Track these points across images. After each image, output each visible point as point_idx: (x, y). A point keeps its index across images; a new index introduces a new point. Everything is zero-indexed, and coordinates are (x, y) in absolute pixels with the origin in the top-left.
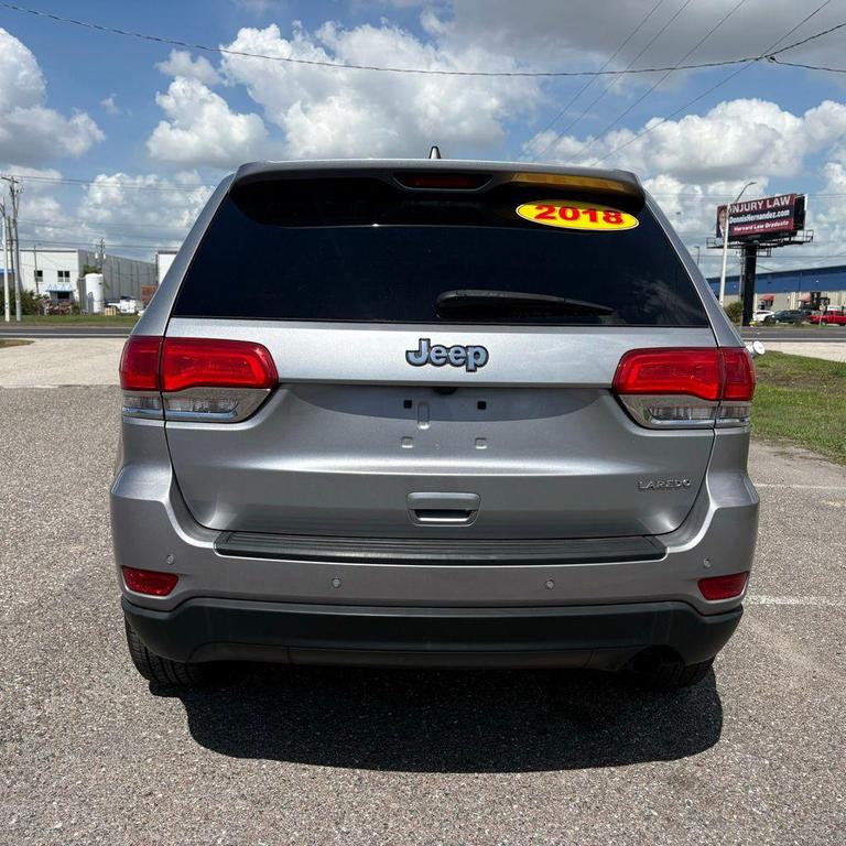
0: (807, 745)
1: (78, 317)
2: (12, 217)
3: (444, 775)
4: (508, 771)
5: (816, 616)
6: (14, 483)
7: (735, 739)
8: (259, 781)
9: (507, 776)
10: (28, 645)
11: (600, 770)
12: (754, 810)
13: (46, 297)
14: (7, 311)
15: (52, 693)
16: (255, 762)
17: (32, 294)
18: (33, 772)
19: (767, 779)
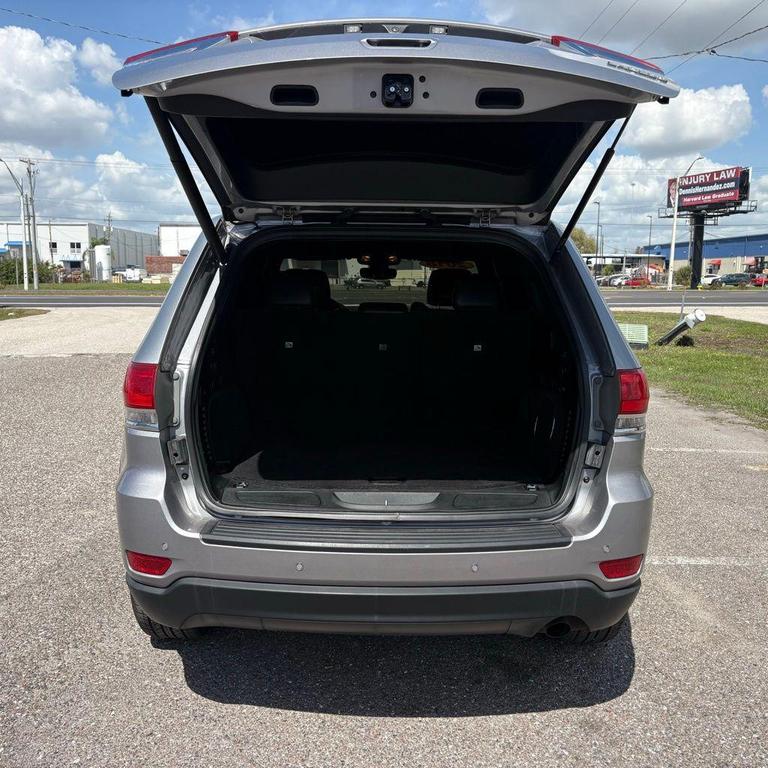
0: (701, 693)
1: (88, 285)
2: (29, 196)
3: (394, 719)
4: (446, 716)
5: (724, 575)
6: (35, 451)
7: (641, 687)
8: (240, 723)
9: (446, 720)
10: (50, 602)
11: (523, 715)
12: (650, 750)
13: (60, 267)
14: (26, 281)
15: (70, 646)
16: (237, 707)
17: (47, 264)
18: (55, 715)
19: (663, 723)
